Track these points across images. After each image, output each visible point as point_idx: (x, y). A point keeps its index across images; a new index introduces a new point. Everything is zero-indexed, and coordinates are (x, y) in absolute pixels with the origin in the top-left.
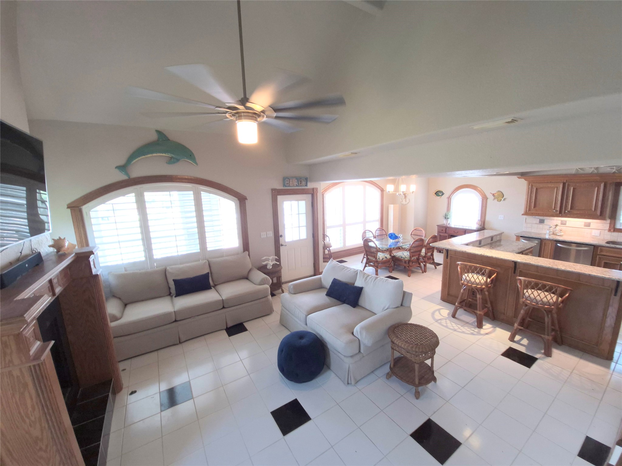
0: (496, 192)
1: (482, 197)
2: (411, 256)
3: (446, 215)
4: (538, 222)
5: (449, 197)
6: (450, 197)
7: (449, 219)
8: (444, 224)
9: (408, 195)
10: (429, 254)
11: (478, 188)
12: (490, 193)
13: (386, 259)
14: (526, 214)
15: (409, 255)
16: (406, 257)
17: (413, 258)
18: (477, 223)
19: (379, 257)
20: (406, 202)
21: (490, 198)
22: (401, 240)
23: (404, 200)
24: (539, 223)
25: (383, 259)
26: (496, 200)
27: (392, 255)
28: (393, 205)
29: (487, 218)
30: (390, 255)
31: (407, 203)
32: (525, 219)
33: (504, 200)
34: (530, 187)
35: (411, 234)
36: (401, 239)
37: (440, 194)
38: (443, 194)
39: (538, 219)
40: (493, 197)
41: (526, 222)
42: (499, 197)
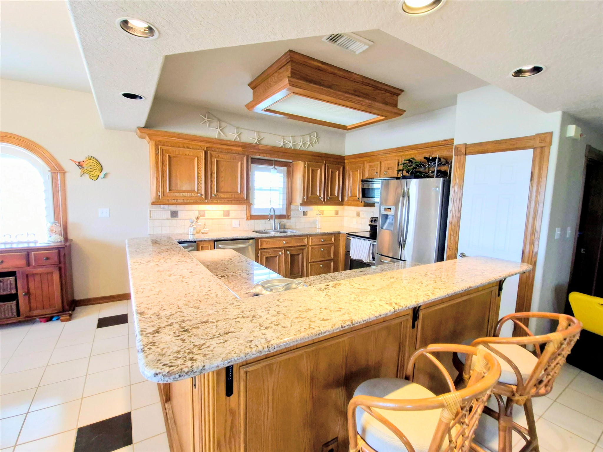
0: (83, 159)
1: (50, 167)
4: (168, 216)
12: (70, 159)
21: (73, 171)
24: (171, 217)
29: (71, 219)
32: (149, 212)
33: (105, 176)
39: (168, 210)
40: (80, 170)
41: (150, 217)
42: (93, 169)
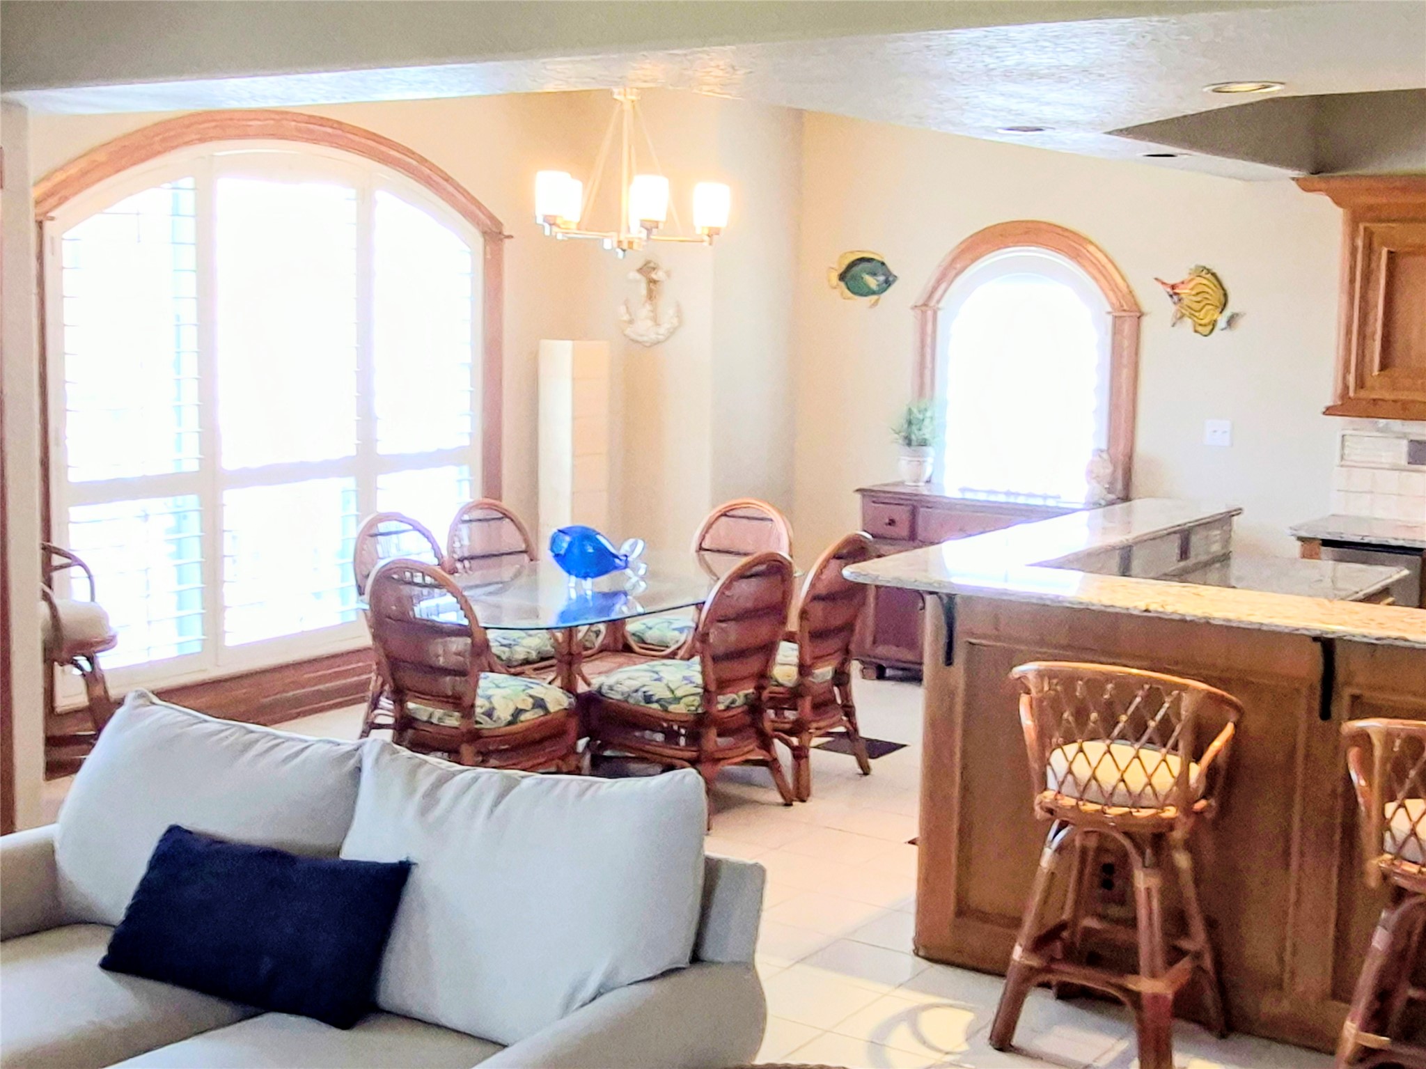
0: (1184, 276)
1: (1112, 305)
2: (712, 688)
3: (910, 423)
4: (1403, 460)
5: (925, 305)
6: (932, 303)
7: (930, 450)
8: (902, 483)
9: (668, 274)
10: (824, 672)
11: (1091, 248)
12: (1156, 279)
13: (541, 712)
14: (1345, 406)
15: (699, 679)
16: (679, 693)
17: (723, 701)
18: (1090, 472)
19: (489, 698)
20: (656, 321)
21: (1158, 307)
22: (633, 579)
23: (645, 311)
24: (1410, 462)
25: (518, 712)
26: (1188, 322)
27: (582, 688)
28: (568, 344)
29: (1143, 446)
30: (569, 688)
31: (662, 330)
32: (1339, 439)
33: (1231, 322)
34: (1360, 243)
35: (701, 549)
36: (635, 570)
37: (872, 282)
38: (888, 283)
39: (1403, 436)
40: (1173, 308)
41: (1342, 458)
42: (1202, 304)
